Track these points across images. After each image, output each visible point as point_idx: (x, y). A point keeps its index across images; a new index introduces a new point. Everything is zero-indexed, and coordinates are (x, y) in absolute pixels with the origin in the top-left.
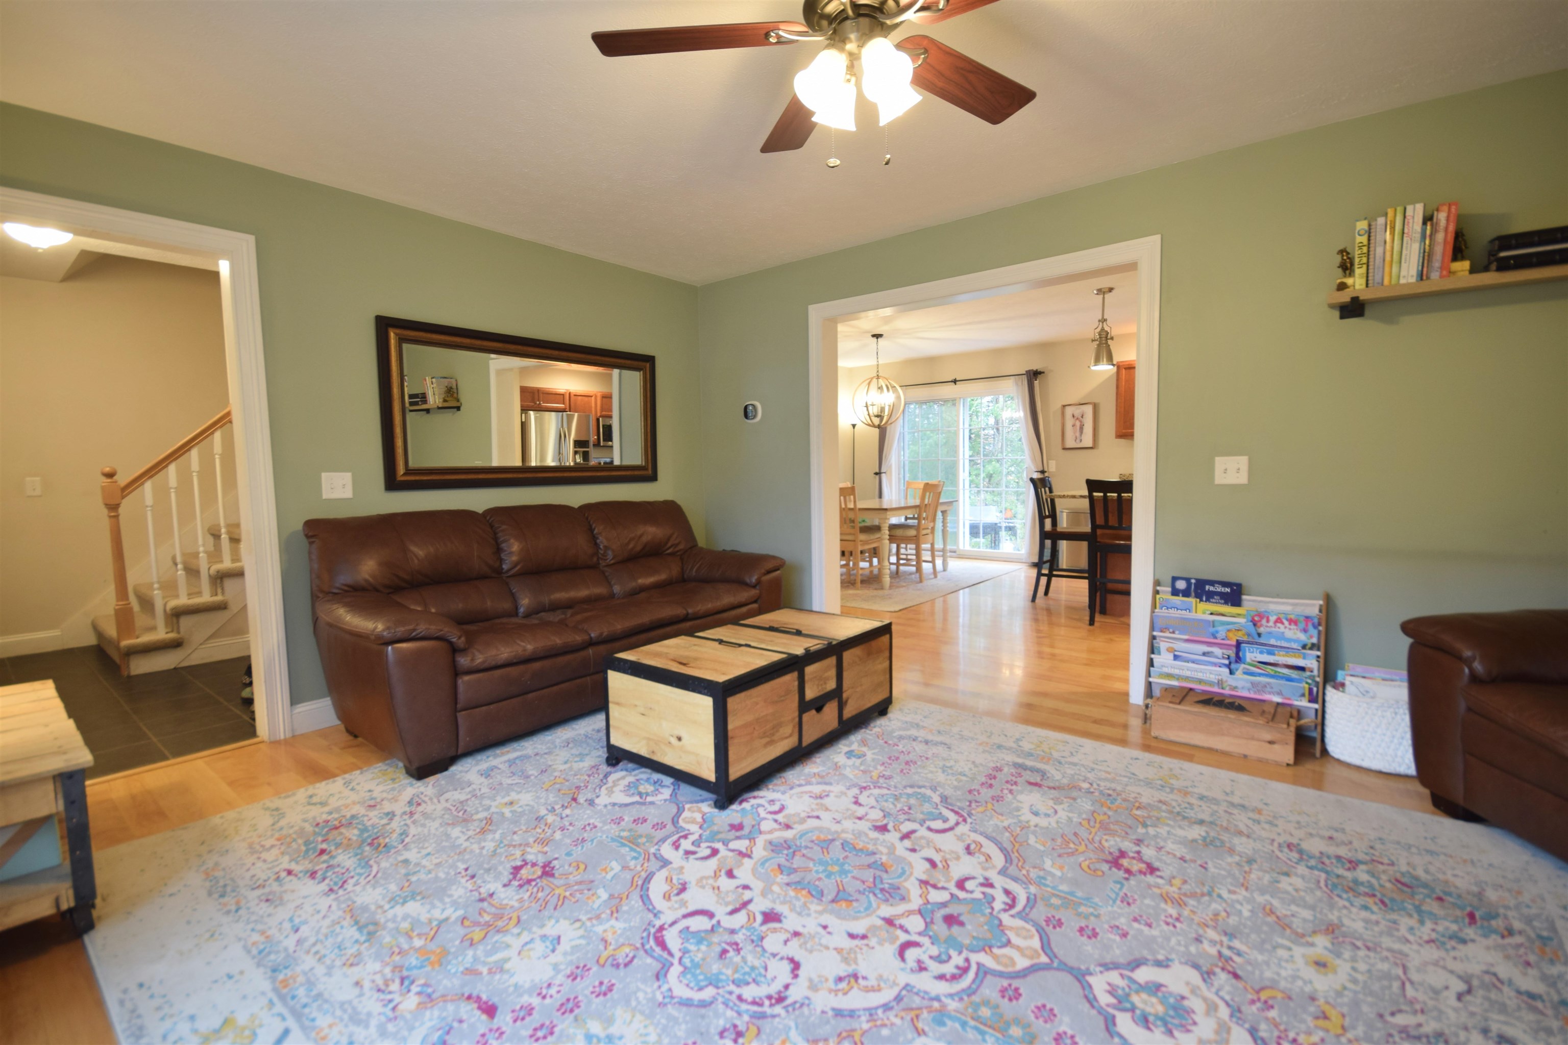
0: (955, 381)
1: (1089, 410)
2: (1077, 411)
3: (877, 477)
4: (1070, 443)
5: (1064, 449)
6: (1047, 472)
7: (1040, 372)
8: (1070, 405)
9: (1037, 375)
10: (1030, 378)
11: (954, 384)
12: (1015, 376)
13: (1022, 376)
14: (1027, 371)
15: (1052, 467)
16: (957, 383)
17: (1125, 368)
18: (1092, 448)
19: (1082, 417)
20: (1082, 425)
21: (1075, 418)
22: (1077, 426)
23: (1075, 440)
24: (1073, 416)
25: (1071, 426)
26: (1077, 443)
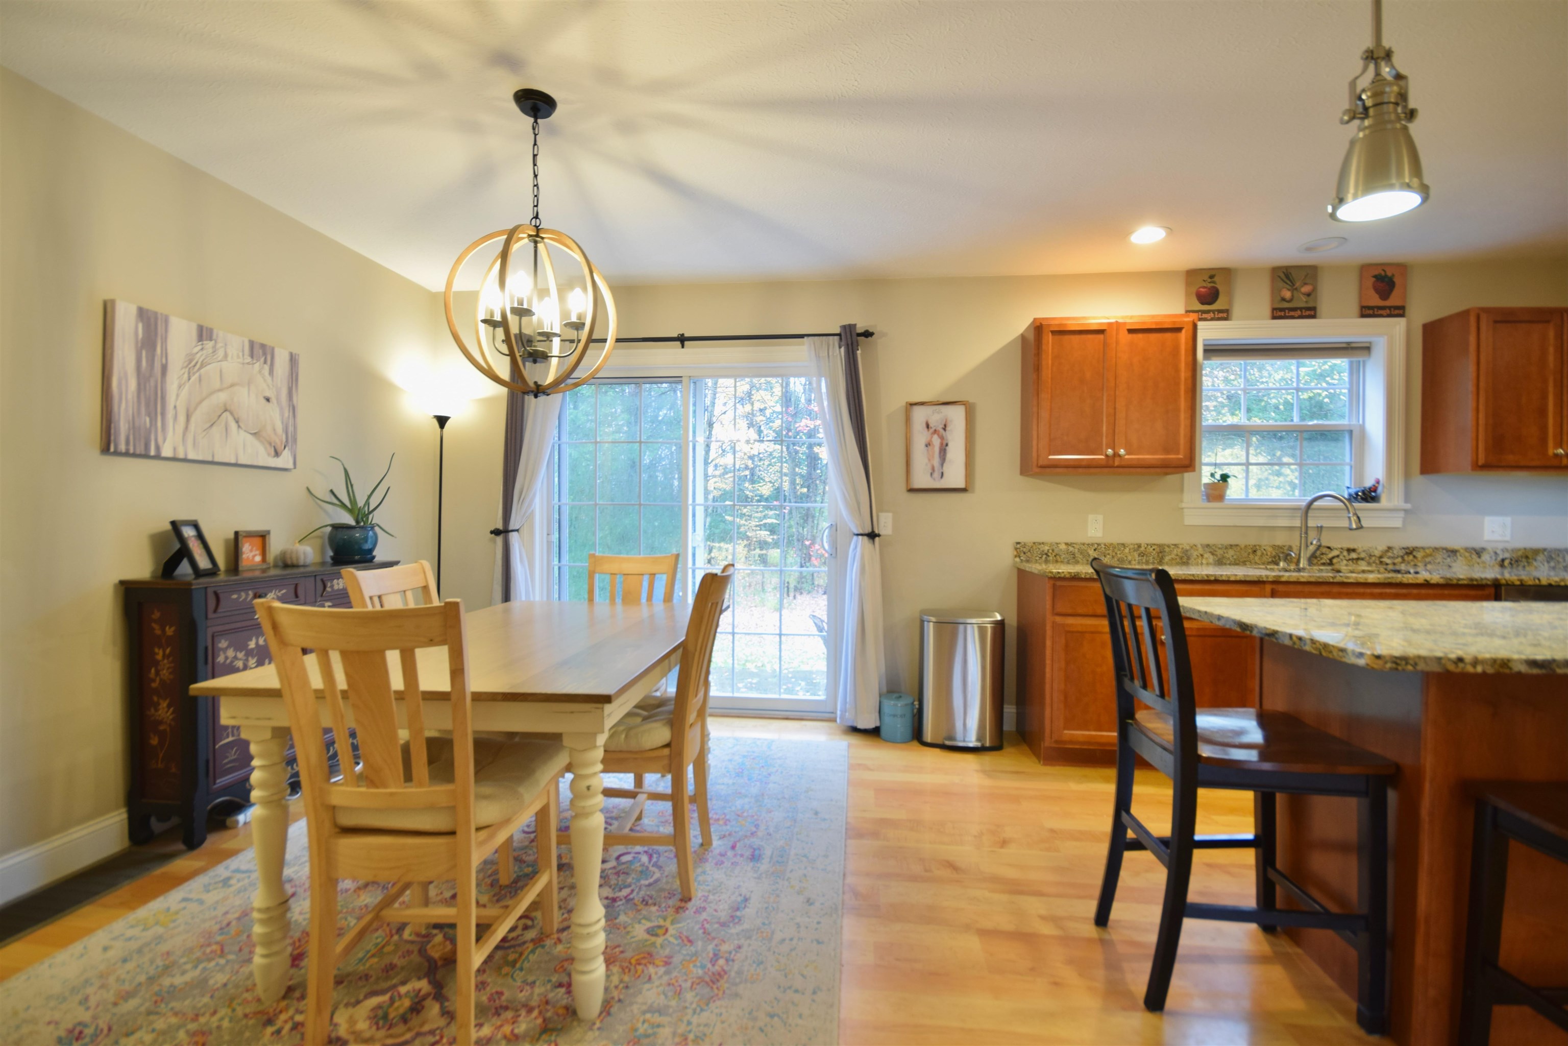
0: (682, 340)
1: (957, 416)
2: (936, 416)
3: (499, 540)
4: (922, 479)
5: (912, 490)
6: (879, 535)
7: (868, 334)
8: (922, 404)
9: (862, 338)
10: (848, 345)
11: (680, 345)
12: (816, 337)
13: (831, 338)
14: (844, 327)
15: (885, 525)
16: (686, 343)
17: (1053, 332)
18: (964, 490)
19: (945, 429)
20: (944, 444)
21: (931, 430)
22: (934, 446)
23: (931, 474)
24: (928, 426)
25: (923, 446)
26: (934, 479)
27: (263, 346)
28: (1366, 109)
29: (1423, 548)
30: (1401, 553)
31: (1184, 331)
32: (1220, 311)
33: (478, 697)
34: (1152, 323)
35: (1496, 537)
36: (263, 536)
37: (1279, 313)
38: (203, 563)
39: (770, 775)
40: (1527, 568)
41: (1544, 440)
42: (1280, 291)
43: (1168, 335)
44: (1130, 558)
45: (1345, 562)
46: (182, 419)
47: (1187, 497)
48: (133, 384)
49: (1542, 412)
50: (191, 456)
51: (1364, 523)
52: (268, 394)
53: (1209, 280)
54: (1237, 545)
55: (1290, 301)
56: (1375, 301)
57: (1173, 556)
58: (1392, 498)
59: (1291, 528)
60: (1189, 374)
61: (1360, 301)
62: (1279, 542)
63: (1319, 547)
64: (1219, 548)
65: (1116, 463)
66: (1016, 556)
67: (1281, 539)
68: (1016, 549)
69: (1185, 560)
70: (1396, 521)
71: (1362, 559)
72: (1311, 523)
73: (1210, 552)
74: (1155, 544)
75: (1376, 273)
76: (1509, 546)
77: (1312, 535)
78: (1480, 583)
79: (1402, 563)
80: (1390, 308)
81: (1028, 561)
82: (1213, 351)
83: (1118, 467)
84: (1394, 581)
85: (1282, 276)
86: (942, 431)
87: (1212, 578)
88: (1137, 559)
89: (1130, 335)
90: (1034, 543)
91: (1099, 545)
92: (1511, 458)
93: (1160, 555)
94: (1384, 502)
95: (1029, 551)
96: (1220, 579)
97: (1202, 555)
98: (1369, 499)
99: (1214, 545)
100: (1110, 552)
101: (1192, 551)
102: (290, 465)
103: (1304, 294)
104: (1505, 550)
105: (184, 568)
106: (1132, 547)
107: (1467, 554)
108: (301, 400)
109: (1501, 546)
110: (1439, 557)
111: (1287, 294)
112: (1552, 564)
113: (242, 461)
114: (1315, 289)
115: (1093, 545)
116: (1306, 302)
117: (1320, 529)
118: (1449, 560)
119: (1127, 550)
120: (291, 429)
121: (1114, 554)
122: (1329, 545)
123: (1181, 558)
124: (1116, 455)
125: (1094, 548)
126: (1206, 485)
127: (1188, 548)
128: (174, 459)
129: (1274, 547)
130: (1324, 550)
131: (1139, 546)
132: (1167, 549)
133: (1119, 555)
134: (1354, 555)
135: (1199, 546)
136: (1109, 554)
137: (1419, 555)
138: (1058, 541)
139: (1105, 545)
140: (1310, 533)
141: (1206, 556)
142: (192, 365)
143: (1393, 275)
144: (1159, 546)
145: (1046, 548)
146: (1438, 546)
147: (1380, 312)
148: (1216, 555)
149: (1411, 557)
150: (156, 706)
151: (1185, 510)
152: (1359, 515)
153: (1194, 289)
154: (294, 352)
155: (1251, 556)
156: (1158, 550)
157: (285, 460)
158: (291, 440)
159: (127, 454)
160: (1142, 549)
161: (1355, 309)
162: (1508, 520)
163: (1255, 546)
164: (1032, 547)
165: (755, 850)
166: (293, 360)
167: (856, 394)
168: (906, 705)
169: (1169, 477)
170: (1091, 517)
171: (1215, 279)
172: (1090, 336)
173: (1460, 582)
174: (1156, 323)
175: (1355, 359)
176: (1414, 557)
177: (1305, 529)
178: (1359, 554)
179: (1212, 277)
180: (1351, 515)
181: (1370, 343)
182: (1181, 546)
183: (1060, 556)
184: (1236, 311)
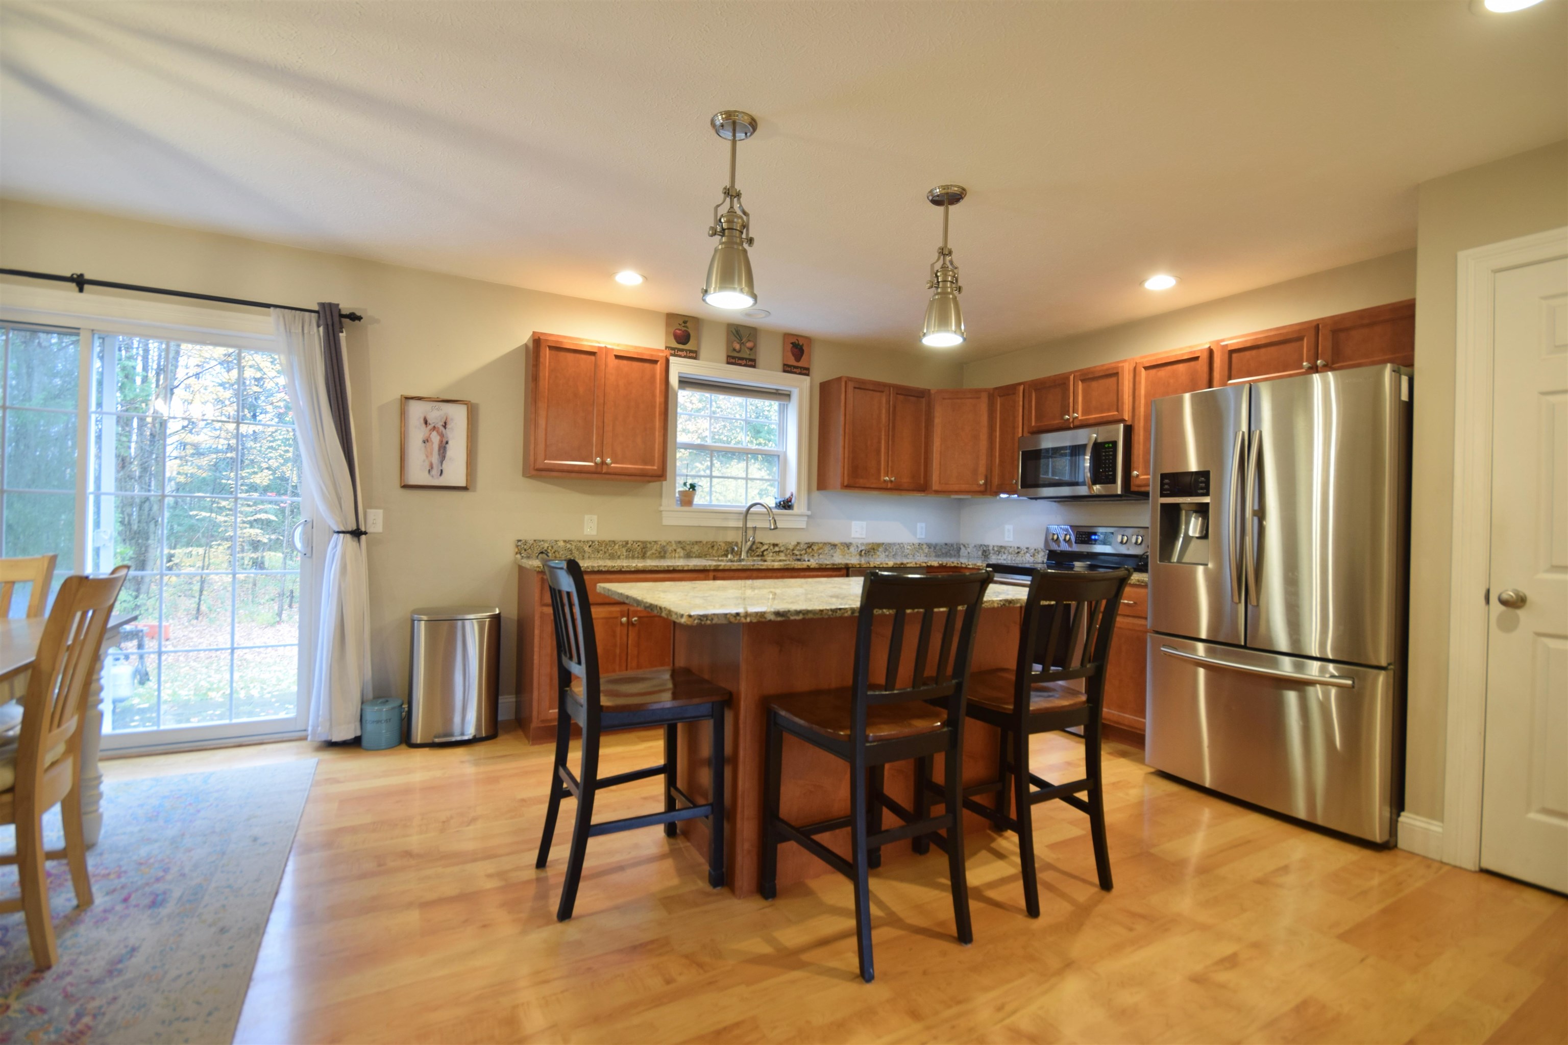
0: (80, 282)
1: (459, 415)
2: (436, 413)
4: (418, 475)
5: (406, 487)
6: (365, 533)
7: (354, 317)
8: (419, 399)
9: (346, 321)
10: (327, 325)
11: (77, 289)
12: (286, 311)
13: (307, 314)
14: (323, 305)
15: (375, 522)
16: (86, 287)
17: (551, 348)
18: (465, 489)
19: (445, 426)
20: (444, 441)
21: (430, 427)
22: (433, 443)
23: (429, 471)
24: (426, 422)
25: (421, 441)
26: (433, 476)
28: (723, 230)
29: (818, 543)
30: (805, 546)
31: (659, 363)
32: (691, 351)
34: (634, 352)
35: (858, 536)
37: (733, 360)
39: (199, 811)
40: (874, 556)
41: (879, 471)
42: (732, 343)
43: (647, 365)
44: (619, 553)
45: (771, 554)
47: (665, 501)
49: (878, 452)
51: (779, 525)
53: (683, 325)
54: (701, 542)
55: (739, 352)
56: (792, 361)
57: (653, 551)
58: (800, 507)
59: (737, 528)
60: (663, 400)
61: (783, 360)
62: (729, 539)
63: (754, 543)
64: (688, 544)
65: (604, 471)
66: (517, 553)
67: (731, 537)
68: (517, 546)
69: (662, 554)
70: (802, 524)
71: (782, 552)
72: (750, 525)
73: (681, 547)
74: (639, 541)
75: (793, 341)
76: (865, 541)
77: (750, 533)
78: (838, 567)
79: (805, 554)
80: (801, 368)
81: (528, 557)
82: (685, 383)
83: (605, 474)
84: (789, 567)
85: (734, 331)
86: (442, 428)
87: (671, 568)
88: (625, 554)
89: (617, 361)
90: (535, 541)
91: (593, 542)
92: (862, 482)
93: (644, 550)
94: (796, 510)
95: (530, 548)
96: (677, 569)
97: (675, 550)
98: (787, 507)
99: (684, 542)
100: (603, 548)
101: (668, 547)
103: (748, 348)
104: (862, 544)
106: (621, 543)
107: (842, 547)
109: (860, 541)
110: (827, 549)
111: (737, 347)
112: (887, 553)
114: (755, 346)
115: (588, 542)
116: (750, 354)
117: (755, 528)
118: (832, 551)
119: (617, 547)
121: (606, 550)
122: (761, 541)
123: (660, 553)
124: (603, 463)
125: (589, 545)
126: (680, 492)
127: (665, 544)
129: (726, 543)
130: (759, 545)
131: (627, 543)
132: (649, 545)
133: (610, 551)
134: (777, 549)
135: (673, 543)
136: (601, 550)
137: (815, 548)
138: (557, 539)
139: (598, 542)
140: (748, 531)
141: (678, 550)
143: (803, 345)
144: (643, 542)
145: (546, 545)
146: (826, 541)
147: (795, 370)
148: (686, 550)
149: (811, 550)
151: (663, 513)
152: (776, 519)
153: (672, 330)
155: (711, 550)
156: (641, 546)
160: (629, 545)
161: (780, 366)
162: (864, 523)
163: (713, 542)
164: (532, 544)
165: (157, 895)
167: (337, 380)
168: (393, 708)
169: (652, 484)
170: (587, 517)
171: (688, 324)
172: (583, 356)
173: (827, 567)
174: (638, 353)
175: (782, 403)
176: (813, 549)
177: (746, 529)
178: (780, 548)
179: (685, 322)
180: (771, 518)
181: (790, 391)
182: (659, 543)
183: (559, 552)
184: (703, 353)
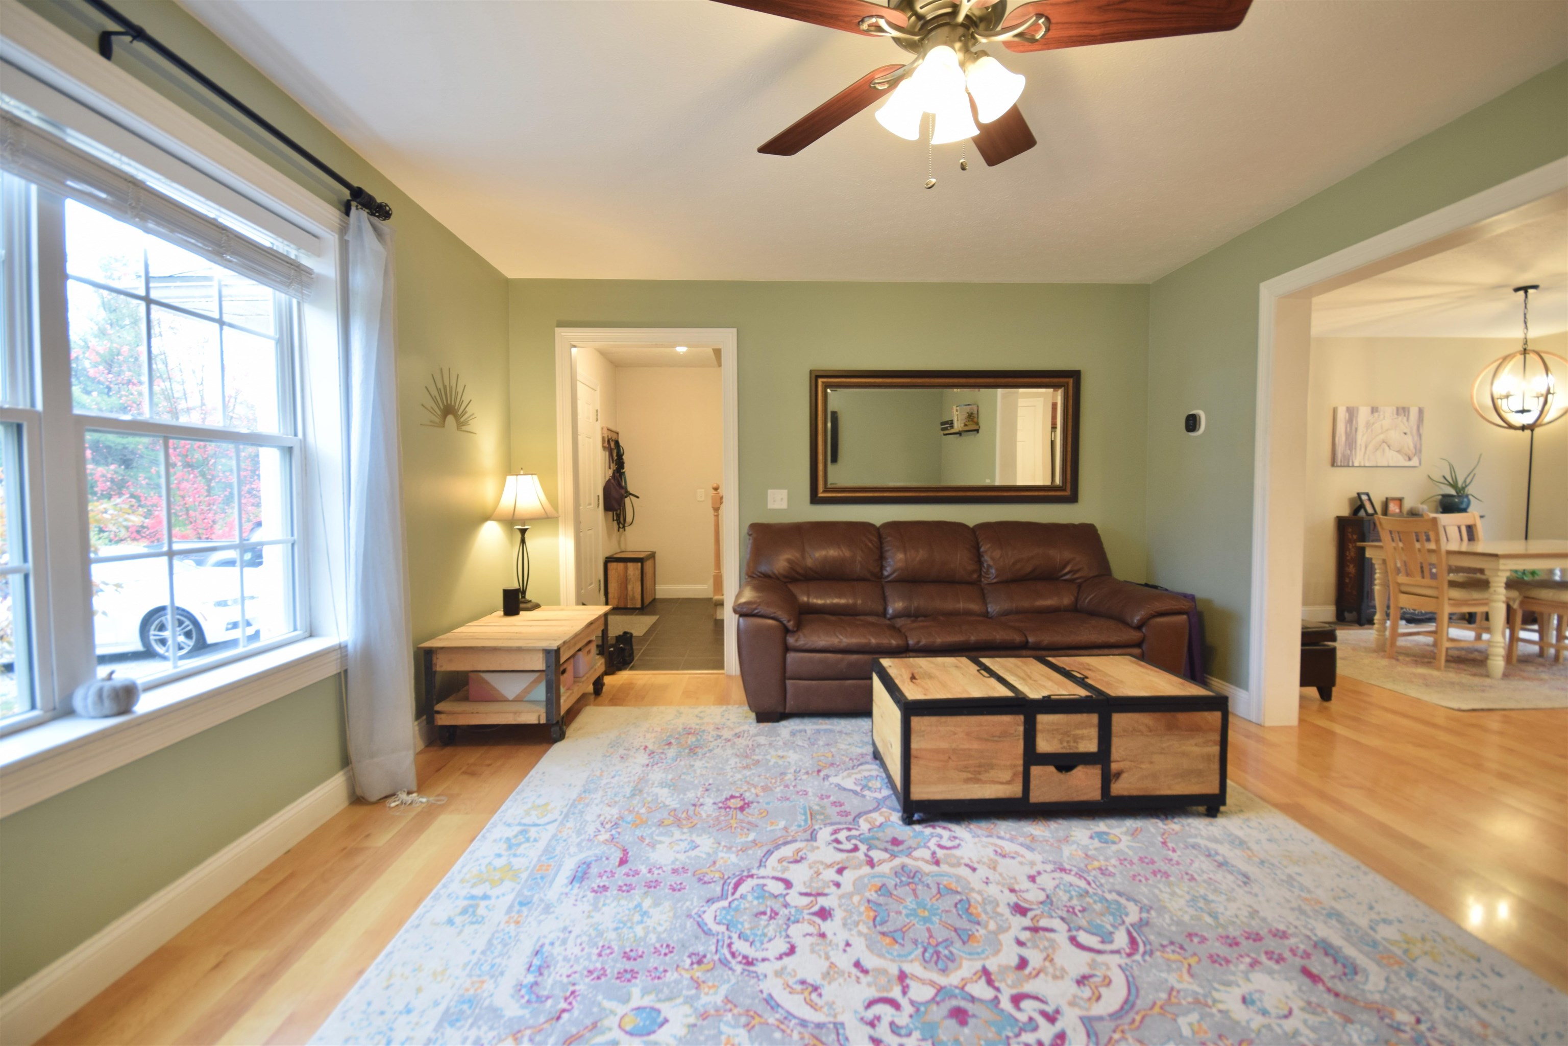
27: (1404, 409)
33: (1449, 553)
36: (1400, 500)
38: (1370, 510)
46: (1363, 449)
48: (1344, 438)
50: (1367, 464)
52: (1405, 431)
102: (1417, 464)
105: (1362, 513)
108: (1425, 431)
113: (1391, 464)
120: (1418, 446)
128: (1360, 467)
142: (1368, 425)
150: (1348, 566)
154: (1421, 406)
157: (1415, 462)
158: (1418, 451)
159: (1341, 466)
166: (1421, 411)
